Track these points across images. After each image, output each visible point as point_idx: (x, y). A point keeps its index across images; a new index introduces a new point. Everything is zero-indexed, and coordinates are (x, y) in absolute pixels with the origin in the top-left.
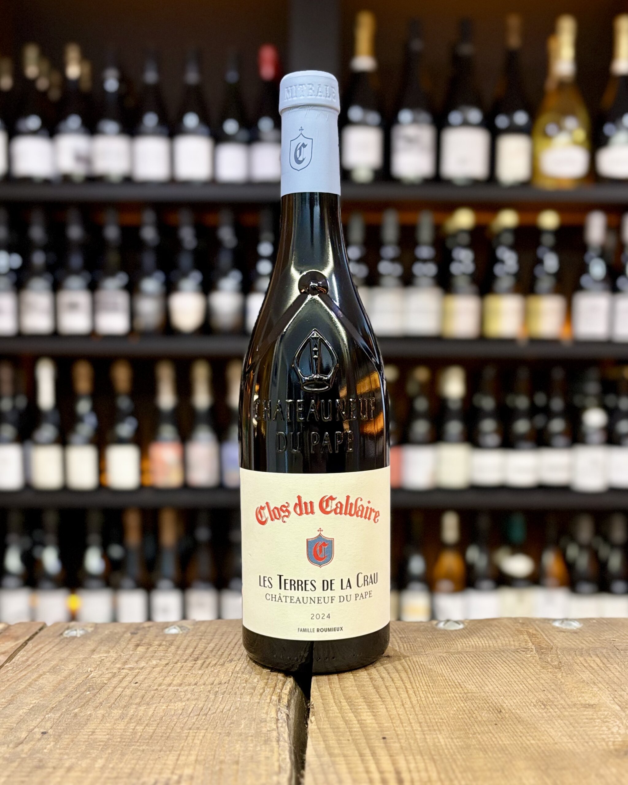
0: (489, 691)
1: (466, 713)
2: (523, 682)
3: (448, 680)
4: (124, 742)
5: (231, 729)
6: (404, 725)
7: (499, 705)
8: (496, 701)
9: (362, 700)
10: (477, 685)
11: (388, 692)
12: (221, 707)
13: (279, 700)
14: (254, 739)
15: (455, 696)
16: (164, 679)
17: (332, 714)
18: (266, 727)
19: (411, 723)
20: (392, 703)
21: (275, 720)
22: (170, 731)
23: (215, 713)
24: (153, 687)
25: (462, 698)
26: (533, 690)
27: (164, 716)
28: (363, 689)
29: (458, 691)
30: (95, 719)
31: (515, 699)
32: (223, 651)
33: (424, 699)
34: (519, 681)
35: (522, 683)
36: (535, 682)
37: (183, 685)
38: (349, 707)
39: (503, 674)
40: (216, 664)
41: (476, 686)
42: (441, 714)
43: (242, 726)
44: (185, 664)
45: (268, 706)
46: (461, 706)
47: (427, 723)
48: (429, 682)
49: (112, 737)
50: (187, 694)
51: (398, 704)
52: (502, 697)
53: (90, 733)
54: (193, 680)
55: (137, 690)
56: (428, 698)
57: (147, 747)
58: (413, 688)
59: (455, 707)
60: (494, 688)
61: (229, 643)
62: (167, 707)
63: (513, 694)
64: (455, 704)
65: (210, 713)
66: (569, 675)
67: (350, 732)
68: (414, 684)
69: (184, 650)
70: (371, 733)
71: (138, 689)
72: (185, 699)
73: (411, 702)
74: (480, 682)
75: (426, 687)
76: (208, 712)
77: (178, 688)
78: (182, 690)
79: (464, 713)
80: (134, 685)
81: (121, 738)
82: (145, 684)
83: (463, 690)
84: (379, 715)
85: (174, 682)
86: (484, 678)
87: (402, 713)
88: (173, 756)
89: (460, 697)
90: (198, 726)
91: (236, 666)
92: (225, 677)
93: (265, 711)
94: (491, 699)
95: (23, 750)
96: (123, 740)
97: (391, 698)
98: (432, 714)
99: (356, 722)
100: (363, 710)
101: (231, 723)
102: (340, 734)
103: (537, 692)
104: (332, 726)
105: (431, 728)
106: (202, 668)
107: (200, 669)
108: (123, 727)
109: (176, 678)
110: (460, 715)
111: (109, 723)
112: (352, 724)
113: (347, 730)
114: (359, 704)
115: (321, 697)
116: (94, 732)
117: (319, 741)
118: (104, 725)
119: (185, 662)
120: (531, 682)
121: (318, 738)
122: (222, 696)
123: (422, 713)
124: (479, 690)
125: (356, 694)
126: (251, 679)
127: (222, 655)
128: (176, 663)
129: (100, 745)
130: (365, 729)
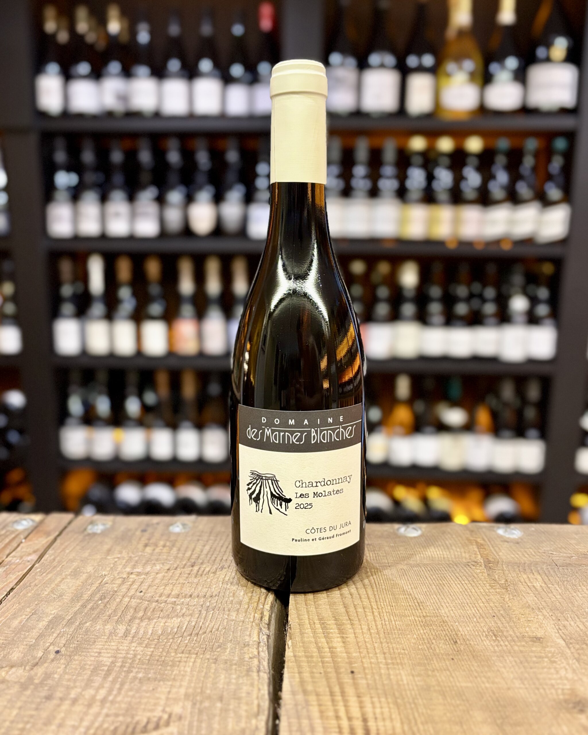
0: (445, 615)
1: (425, 643)
2: (474, 604)
3: (409, 600)
4: (125, 666)
5: (218, 653)
6: (371, 655)
7: (454, 633)
8: (452, 628)
9: (334, 622)
10: (435, 607)
11: (356, 612)
12: (211, 626)
13: (262, 618)
14: (237, 669)
15: (415, 620)
16: (164, 589)
17: (307, 638)
18: (248, 654)
19: (376, 654)
20: (360, 627)
21: (257, 644)
22: (165, 654)
23: (205, 633)
24: (155, 597)
25: (421, 623)
26: (484, 615)
27: (162, 634)
28: (334, 607)
29: (418, 614)
30: (102, 636)
31: (469, 626)
32: (216, 556)
33: (388, 623)
34: (471, 603)
35: (474, 606)
36: (485, 604)
37: (180, 597)
38: (321, 630)
39: (457, 593)
40: (209, 571)
41: (433, 607)
42: (403, 642)
43: (228, 651)
44: (184, 570)
45: (252, 626)
46: (421, 633)
47: (391, 654)
48: (392, 601)
49: (115, 659)
50: (182, 607)
51: (365, 627)
52: (457, 624)
53: (96, 654)
54: (188, 590)
55: (141, 601)
56: (391, 621)
57: (144, 675)
58: (378, 608)
59: (415, 633)
60: (449, 611)
61: (222, 546)
62: (166, 622)
63: (466, 619)
64: (415, 631)
65: (200, 633)
66: (515, 598)
67: (323, 662)
68: (379, 603)
69: (183, 552)
70: (340, 664)
71: (141, 598)
72: (181, 614)
73: (376, 626)
74: (437, 603)
75: (389, 608)
76: (200, 631)
77: (175, 600)
78: (179, 603)
79: (423, 643)
80: (138, 594)
81: (123, 662)
82: (148, 593)
83: (422, 613)
84: (348, 641)
85: (173, 593)
86: (440, 598)
87: (368, 640)
88: (166, 688)
89: (420, 622)
90: (189, 649)
91: (226, 575)
92: (216, 589)
93: (248, 633)
94: (447, 625)
95: (36, 674)
96: (124, 664)
97: (359, 619)
98: (395, 643)
99: (328, 649)
100: (334, 635)
101: (219, 646)
102: (313, 664)
103: (487, 618)
104: (306, 654)
105: (394, 661)
106: (198, 576)
107: (196, 577)
108: (125, 648)
109: (174, 588)
110: (420, 645)
111: (114, 642)
112: (324, 653)
113: (320, 660)
114: (331, 627)
115: (298, 617)
116: (100, 653)
117: (294, 673)
118: (109, 644)
119: (184, 568)
120: (482, 605)
121: (293, 669)
122: (212, 612)
123: (386, 641)
124: (436, 612)
125: (329, 614)
126: (238, 591)
127: (215, 560)
128: (176, 569)
129: (103, 670)
130: (336, 659)
